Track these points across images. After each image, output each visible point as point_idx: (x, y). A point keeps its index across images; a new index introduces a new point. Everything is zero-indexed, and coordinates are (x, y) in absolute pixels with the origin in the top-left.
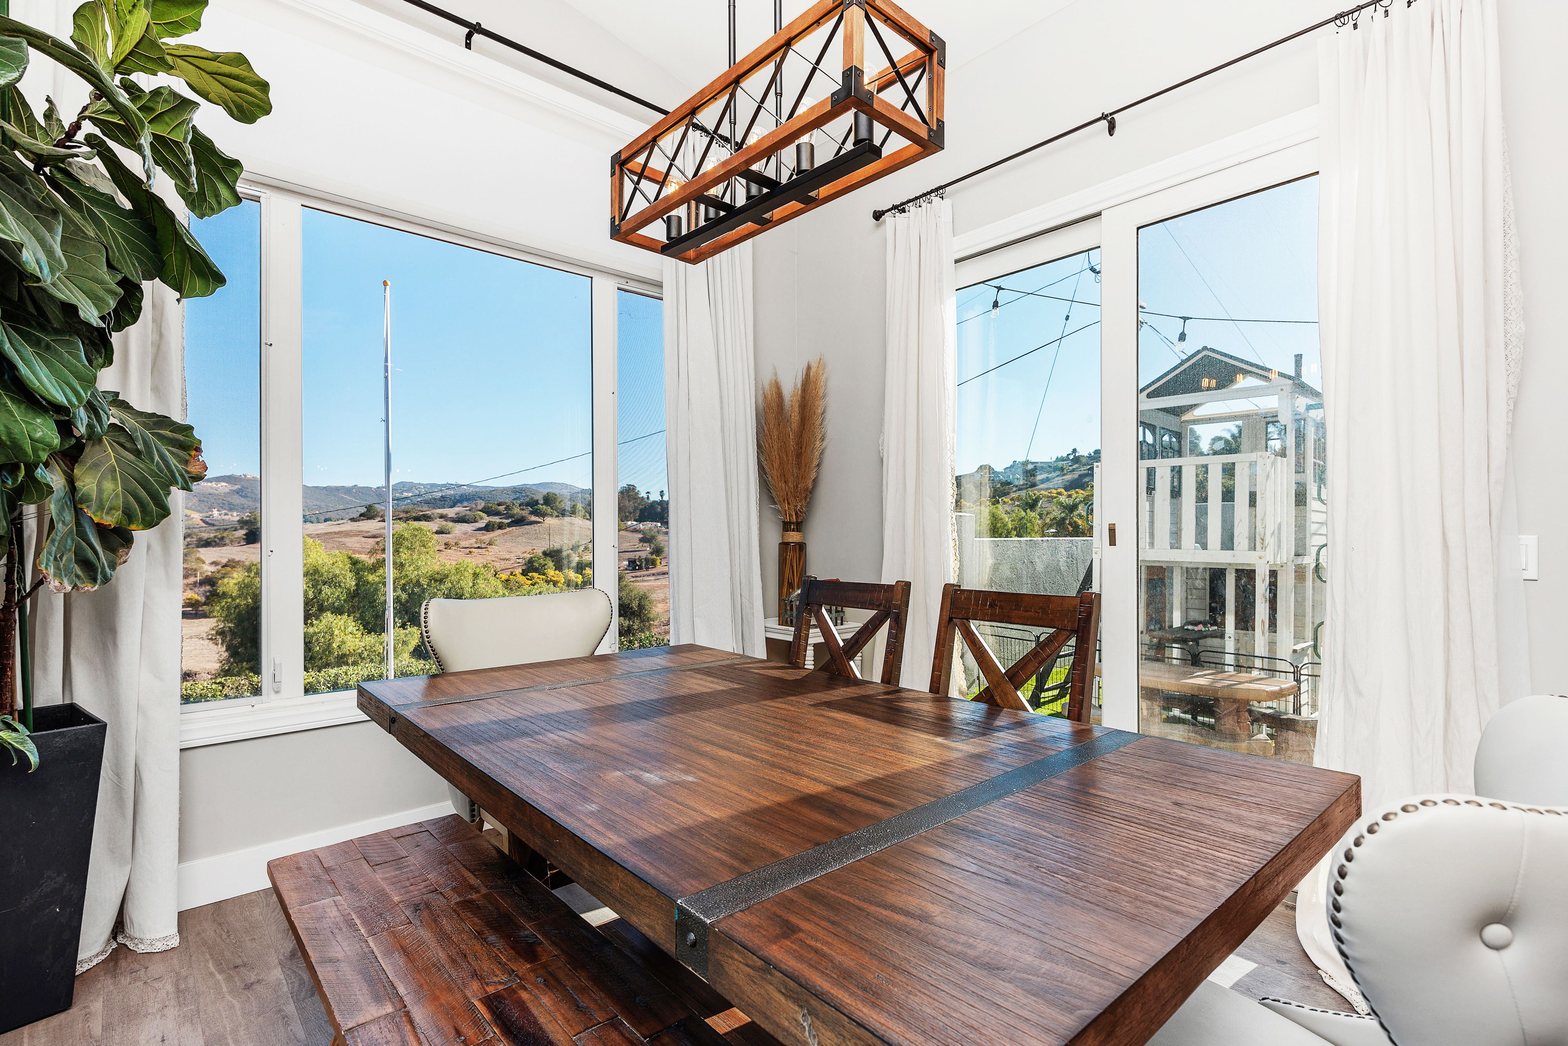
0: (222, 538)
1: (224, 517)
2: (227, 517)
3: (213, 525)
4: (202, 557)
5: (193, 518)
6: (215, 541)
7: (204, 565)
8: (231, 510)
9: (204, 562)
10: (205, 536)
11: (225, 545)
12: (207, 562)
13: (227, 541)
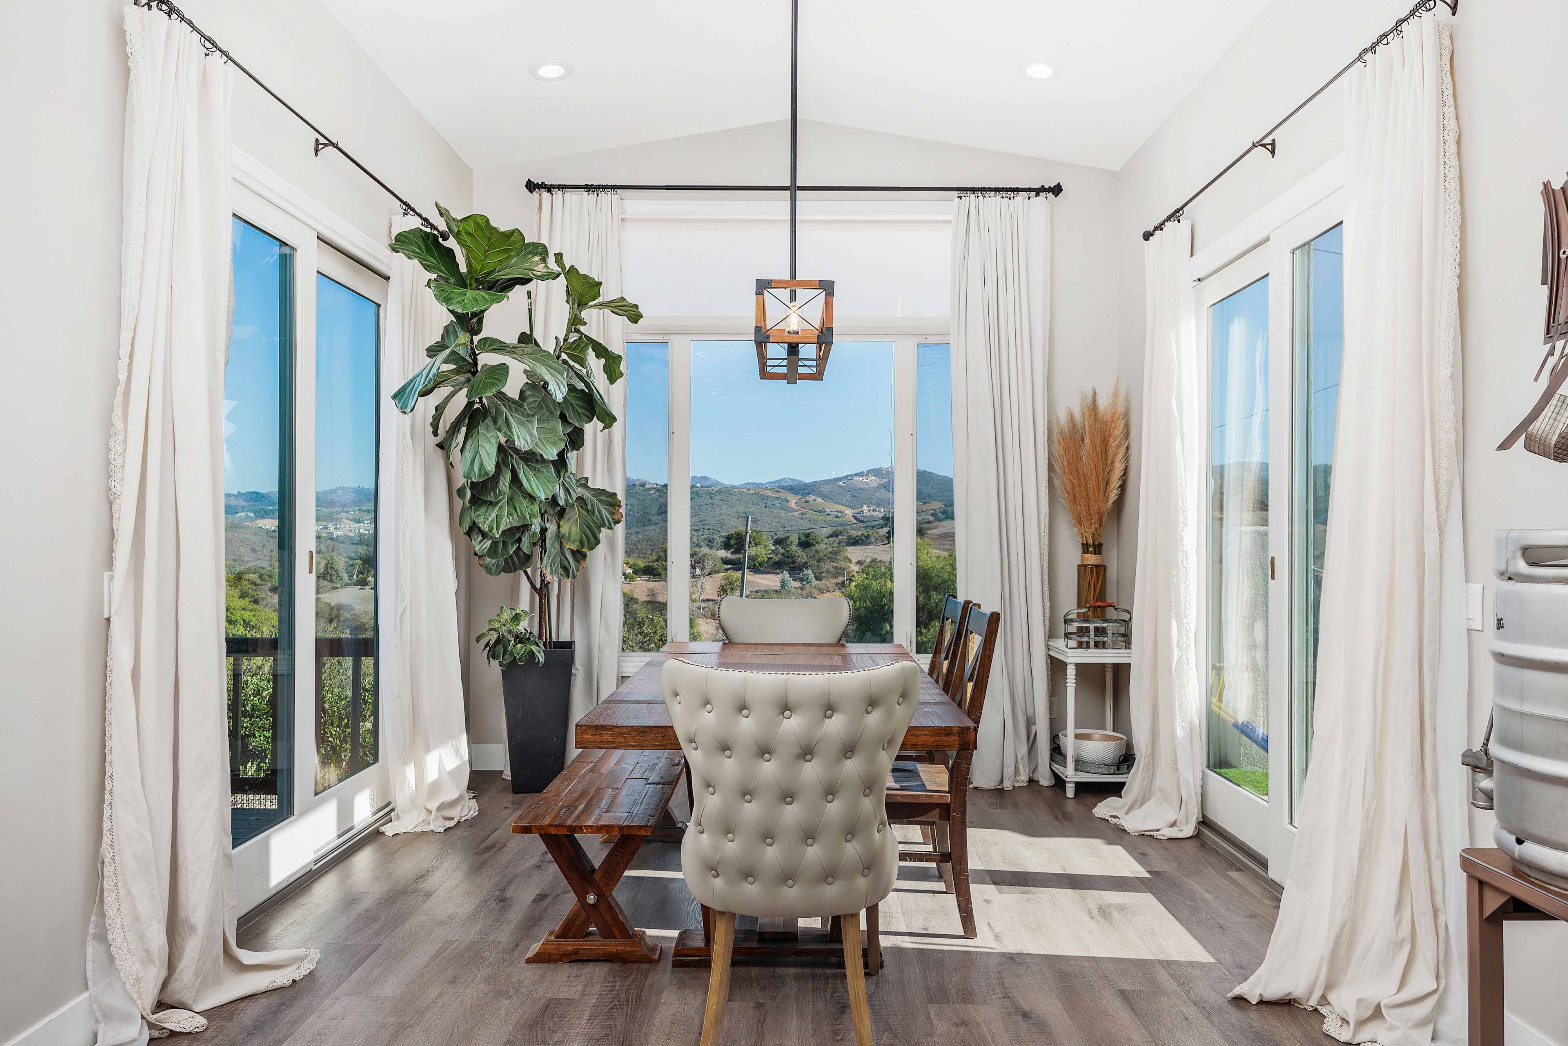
0: (868, 537)
1: (873, 513)
2: (875, 514)
3: (863, 522)
4: (849, 556)
5: (846, 515)
6: (862, 540)
7: (851, 564)
8: (879, 505)
9: (851, 562)
10: (854, 533)
11: (870, 543)
12: (853, 561)
13: (873, 540)
